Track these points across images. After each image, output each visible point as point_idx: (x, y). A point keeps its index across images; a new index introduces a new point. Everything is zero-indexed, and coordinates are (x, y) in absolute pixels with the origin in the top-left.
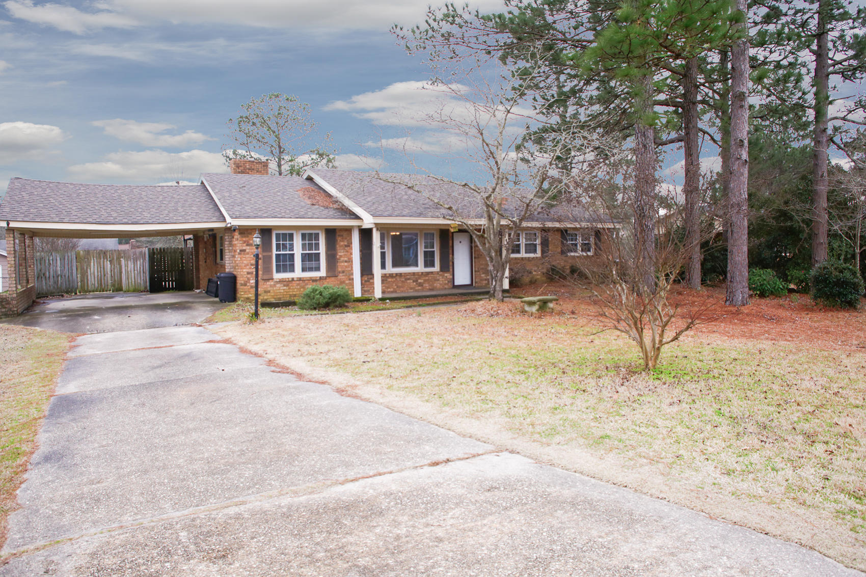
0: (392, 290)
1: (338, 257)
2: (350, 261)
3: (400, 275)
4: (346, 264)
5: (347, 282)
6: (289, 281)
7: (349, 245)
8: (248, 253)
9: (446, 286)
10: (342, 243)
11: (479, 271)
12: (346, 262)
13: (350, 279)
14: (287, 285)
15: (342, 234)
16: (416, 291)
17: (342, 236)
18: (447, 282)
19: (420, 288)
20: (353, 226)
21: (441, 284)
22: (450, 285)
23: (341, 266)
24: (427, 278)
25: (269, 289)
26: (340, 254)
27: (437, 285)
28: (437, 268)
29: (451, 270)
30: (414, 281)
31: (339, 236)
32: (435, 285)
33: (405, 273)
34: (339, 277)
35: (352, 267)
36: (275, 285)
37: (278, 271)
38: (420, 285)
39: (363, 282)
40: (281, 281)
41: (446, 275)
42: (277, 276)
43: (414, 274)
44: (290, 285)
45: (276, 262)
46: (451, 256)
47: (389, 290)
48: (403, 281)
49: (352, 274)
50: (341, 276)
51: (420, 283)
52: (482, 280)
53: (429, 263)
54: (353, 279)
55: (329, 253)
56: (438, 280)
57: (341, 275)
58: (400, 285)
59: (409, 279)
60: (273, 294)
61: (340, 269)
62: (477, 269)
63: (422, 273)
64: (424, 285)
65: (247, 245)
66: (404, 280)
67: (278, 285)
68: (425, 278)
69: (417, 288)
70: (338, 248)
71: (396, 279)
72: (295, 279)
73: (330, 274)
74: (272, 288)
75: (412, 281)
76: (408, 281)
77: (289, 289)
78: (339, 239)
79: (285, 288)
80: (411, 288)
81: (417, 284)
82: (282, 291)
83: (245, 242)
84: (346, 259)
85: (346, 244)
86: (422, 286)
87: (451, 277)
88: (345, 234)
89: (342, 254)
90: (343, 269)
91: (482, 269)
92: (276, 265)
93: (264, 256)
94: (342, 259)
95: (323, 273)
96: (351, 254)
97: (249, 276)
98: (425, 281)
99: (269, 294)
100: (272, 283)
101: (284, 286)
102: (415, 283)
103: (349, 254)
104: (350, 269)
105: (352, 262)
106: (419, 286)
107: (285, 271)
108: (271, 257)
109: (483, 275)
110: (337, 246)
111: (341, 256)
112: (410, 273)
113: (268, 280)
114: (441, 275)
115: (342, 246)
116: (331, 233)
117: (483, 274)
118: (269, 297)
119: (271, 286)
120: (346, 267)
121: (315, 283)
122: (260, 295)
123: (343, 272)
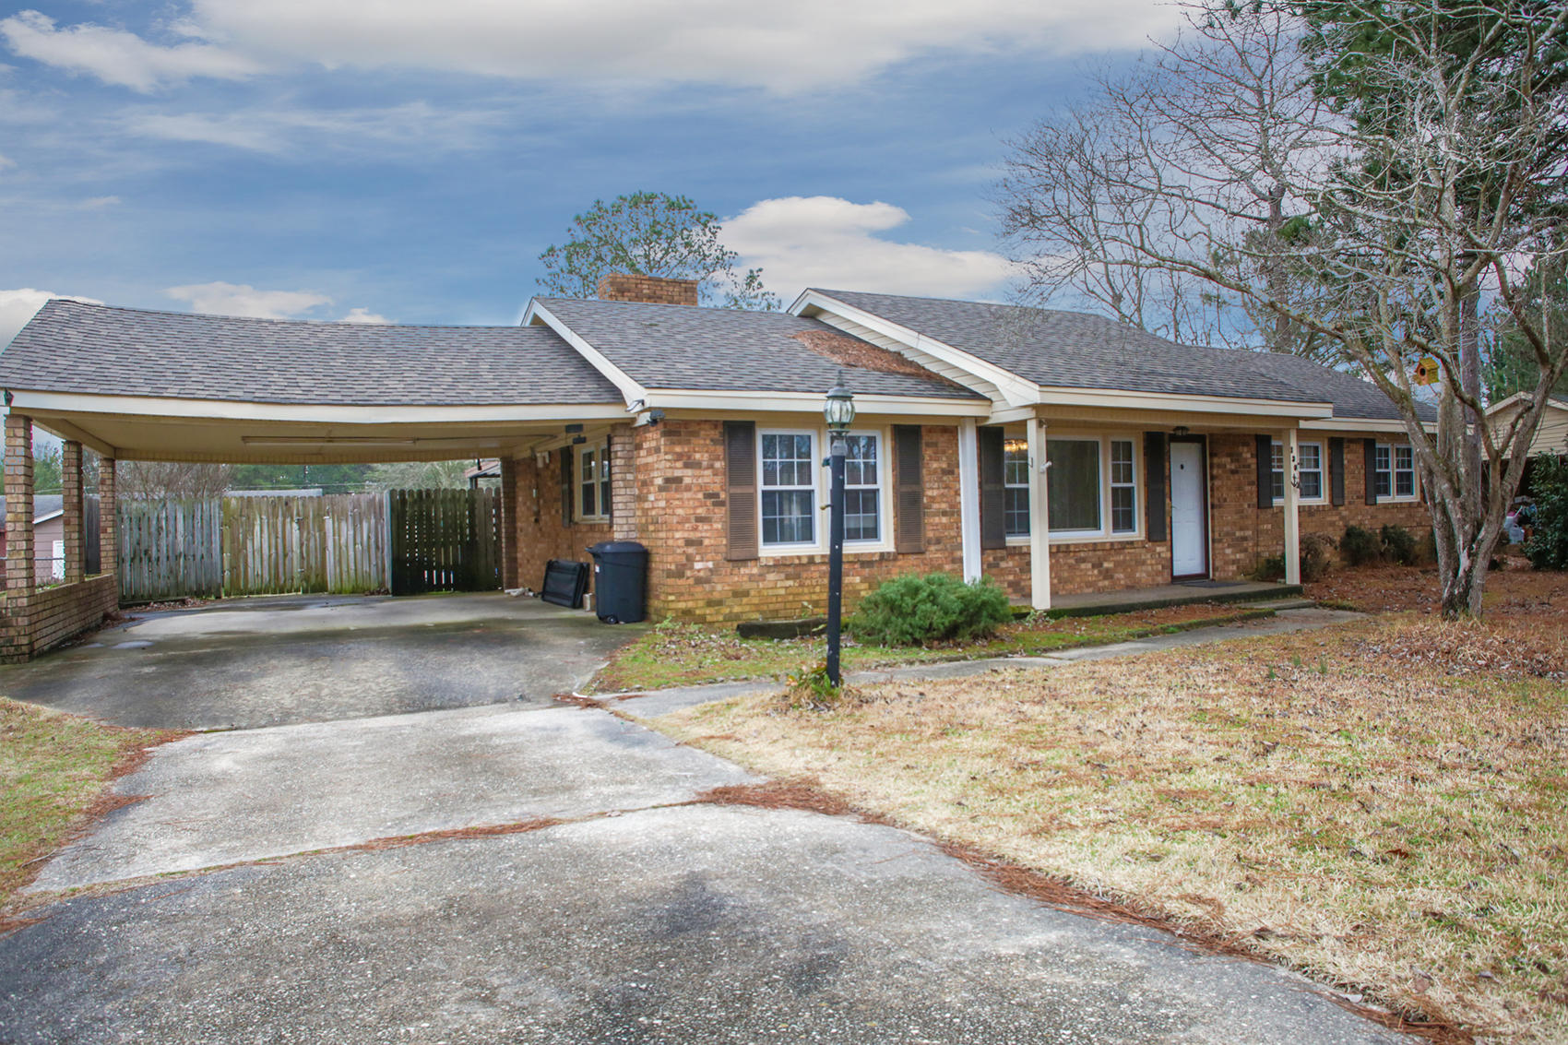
1: (925, 500)
2: (954, 511)
4: (944, 520)
5: (946, 568)
6: (801, 565)
7: (952, 470)
8: (688, 488)
9: (1159, 579)
10: (935, 465)
11: (1220, 541)
12: (944, 513)
13: (954, 561)
14: (796, 577)
15: (934, 440)
16: (1100, 591)
17: (935, 445)
18: (1160, 567)
19: (1106, 583)
20: (962, 418)
21: (1149, 574)
22: (1166, 576)
23: (934, 523)
24: (1122, 557)
25: (746, 586)
26: (929, 493)
27: (1141, 575)
28: (1138, 533)
29: (1166, 538)
30: (1094, 567)
31: (928, 445)
32: (1138, 575)
33: (1076, 545)
34: (928, 555)
35: (959, 528)
36: (762, 576)
37: (770, 537)
38: (1107, 574)
39: (985, 567)
40: (780, 565)
41: (1158, 549)
42: (768, 551)
43: (1095, 547)
44: (805, 575)
45: (764, 514)
46: (1166, 501)
48: (1070, 566)
49: (960, 547)
50: (933, 553)
51: (1107, 570)
53: (1123, 520)
54: (961, 560)
55: (904, 489)
56: (1144, 563)
57: (933, 548)
58: (1066, 574)
59: (1084, 560)
60: (756, 601)
61: (930, 534)
62: (1217, 536)
63: (1112, 544)
64: (1116, 576)
65: (687, 466)
66: (1072, 561)
67: (771, 577)
68: (1115, 558)
69: (1100, 584)
70: (926, 479)
72: (818, 560)
73: (905, 547)
74: (754, 585)
75: (1089, 566)
76: (1083, 566)
77: (801, 585)
78: (928, 453)
79: (790, 583)
80: (1089, 585)
81: (1100, 572)
82: (782, 592)
84: (944, 506)
85: (944, 466)
86: (1112, 577)
87: (1169, 555)
88: (942, 440)
89: (935, 493)
90: (937, 534)
91: (1227, 534)
92: (764, 520)
93: (733, 498)
94: (936, 506)
95: (886, 542)
96: (957, 493)
97: (691, 550)
98: (1117, 564)
99: (745, 600)
100: (755, 571)
101: (788, 578)
102: (1096, 572)
103: (952, 493)
104: (953, 533)
105: (959, 515)
106: (1105, 578)
107: (786, 537)
108: (751, 499)
109: (1228, 551)
110: (924, 471)
111: (932, 499)
112: (1086, 545)
113: (744, 561)
114: (1148, 550)
115: (935, 471)
116: (909, 436)
117: (1229, 546)
118: (747, 609)
119: (751, 578)
120: (945, 527)
121: (867, 571)
122: (720, 603)
123: (938, 541)
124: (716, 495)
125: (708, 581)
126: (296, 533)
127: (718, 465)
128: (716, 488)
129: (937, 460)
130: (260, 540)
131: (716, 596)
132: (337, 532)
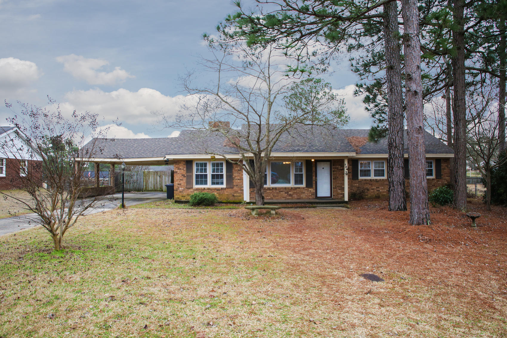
0: (270, 198)
1: (234, 177)
2: (241, 179)
3: (276, 188)
4: (239, 181)
5: (239, 192)
6: (203, 189)
8: (179, 174)
9: (310, 197)
10: (236, 169)
11: (336, 188)
12: (239, 179)
13: (241, 190)
16: (288, 199)
18: (312, 194)
19: (290, 197)
22: (314, 196)
23: (236, 182)
24: (296, 191)
25: (190, 193)
26: (235, 175)
27: (303, 196)
28: (303, 185)
29: (314, 186)
30: (285, 193)
33: (279, 188)
34: (234, 189)
35: (243, 183)
37: (197, 183)
38: (290, 195)
40: (197, 189)
41: (310, 190)
42: (195, 186)
43: (285, 188)
45: (196, 179)
46: (314, 177)
47: (268, 198)
48: (277, 193)
49: (243, 187)
50: (235, 188)
51: (290, 194)
52: (338, 194)
53: (298, 181)
54: (243, 190)
55: (229, 174)
56: (304, 193)
58: (276, 195)
59: (282, 191)
61: (235, 184)
63: (292, 188)
64: (294, 196)
65: (178, 169)
67: (195, 191)
68: (294, 191)
69: (288, 197)
70: (234, 172)
71: (273, 191)
72: (207, 189)
73: (228, 187)
76: (282, 193)
78: (234, 166)
80: (284, 197)
81: (288, 195)
83: (177, 167)
84: (239, 178)
85: (239, 169)
86: (292, 196)
87: (314, 191)
90: (237, 184)
91: (338, 186)
92: (196, 181)
93: (187, 175)
94: (236, 178)
95: (224, 186)
96: (242, 175)
97: (179, 186)
98: (294, 193)
99: (189, 196)
100: (192, 190)
102: (286, 194)
104: (241, 184)
105: (243, 179)
107: (202, 184)
108: (192, 176)
110: (233, 170)
112: (283, 188)
113: (190, 188)
114: (306, 190)
115: (236, 170)
117: (339, 190)
118: (190, 198)
119: (191, 192)
121: (218, 192)
122: (185, 196)
123: (237, 186)
124: (184, 175)
125: (182, 192)
126: (159, 179)
127: (185, 169)
128: (184, 174)
129: (237, 167)
130: (151, 180)
131: (184, 195)
132: (165, 179)
